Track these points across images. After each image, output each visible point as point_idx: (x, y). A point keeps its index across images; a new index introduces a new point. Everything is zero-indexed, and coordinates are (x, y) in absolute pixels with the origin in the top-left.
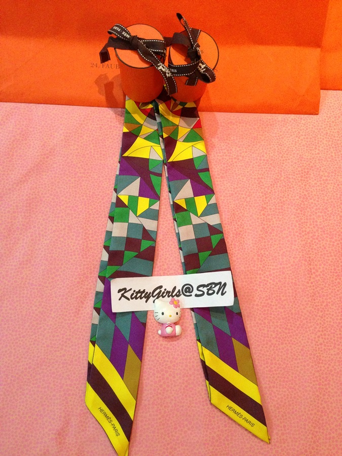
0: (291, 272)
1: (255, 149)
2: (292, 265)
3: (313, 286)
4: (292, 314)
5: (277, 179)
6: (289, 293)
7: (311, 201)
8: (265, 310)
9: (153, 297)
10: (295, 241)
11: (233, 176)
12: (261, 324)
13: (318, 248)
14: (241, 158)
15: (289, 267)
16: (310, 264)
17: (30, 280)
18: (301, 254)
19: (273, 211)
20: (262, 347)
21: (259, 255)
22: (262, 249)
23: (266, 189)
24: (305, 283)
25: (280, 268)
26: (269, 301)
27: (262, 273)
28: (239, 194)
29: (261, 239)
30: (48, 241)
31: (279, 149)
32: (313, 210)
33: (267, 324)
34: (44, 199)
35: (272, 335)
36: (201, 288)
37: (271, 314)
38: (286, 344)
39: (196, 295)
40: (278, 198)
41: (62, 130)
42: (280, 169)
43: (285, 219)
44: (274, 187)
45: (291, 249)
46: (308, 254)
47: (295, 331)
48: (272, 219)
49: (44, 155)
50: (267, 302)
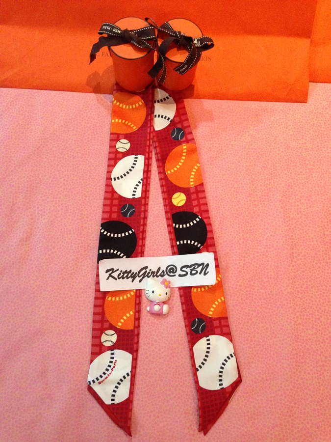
0: (274, 255)
1: (244, 138)
2: (275, 249)
3: (295, 269)
4: (273, 295)
5: (264, 167)
6: (271, 275)
7: (296, 188)
8: (247, 291)
9: (139, 277)
10: (279, 226)
11: (222, 163)
12: (243, 303)
13: (301, 233)
14: (230, 146)
15: (272, 251)
16: (293, 249)
17: (28, 256)
18: (284, 239)
19: (260, 197)
20: (243, 325)
21: (244, 239)
22: (247, 233)
23: (253, 176)
24: (287, 267)
25: (264, 252)
26: (252, 283)
27: (246, 256)
28: (227, 180)
29: (247, 224)
30: (46, 220)
31: (267, 138)
32: (297, 197)
33: (249, 303)
34: (43, 181)
35: (252, 314)
36: (184, 269)
37: (253, 294)
38: (266, 322)
39: (180, 275)
40: (264, 186)
41: (62, 116)
42: (267, 158)
43: (271, 205)
44: (260, 175)
45: (275, 233)
46: (291, 239)
47: (275, 311)
48: (258, 205)
49: (45, 139)
50: (249, 283)
